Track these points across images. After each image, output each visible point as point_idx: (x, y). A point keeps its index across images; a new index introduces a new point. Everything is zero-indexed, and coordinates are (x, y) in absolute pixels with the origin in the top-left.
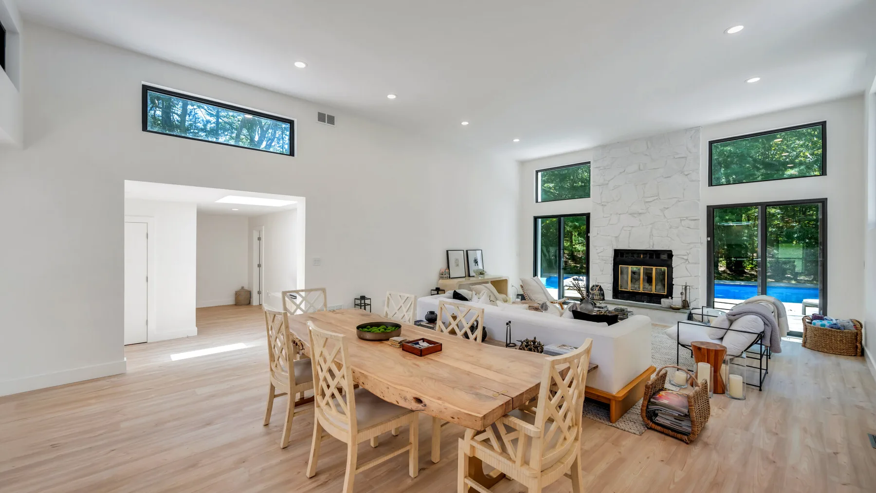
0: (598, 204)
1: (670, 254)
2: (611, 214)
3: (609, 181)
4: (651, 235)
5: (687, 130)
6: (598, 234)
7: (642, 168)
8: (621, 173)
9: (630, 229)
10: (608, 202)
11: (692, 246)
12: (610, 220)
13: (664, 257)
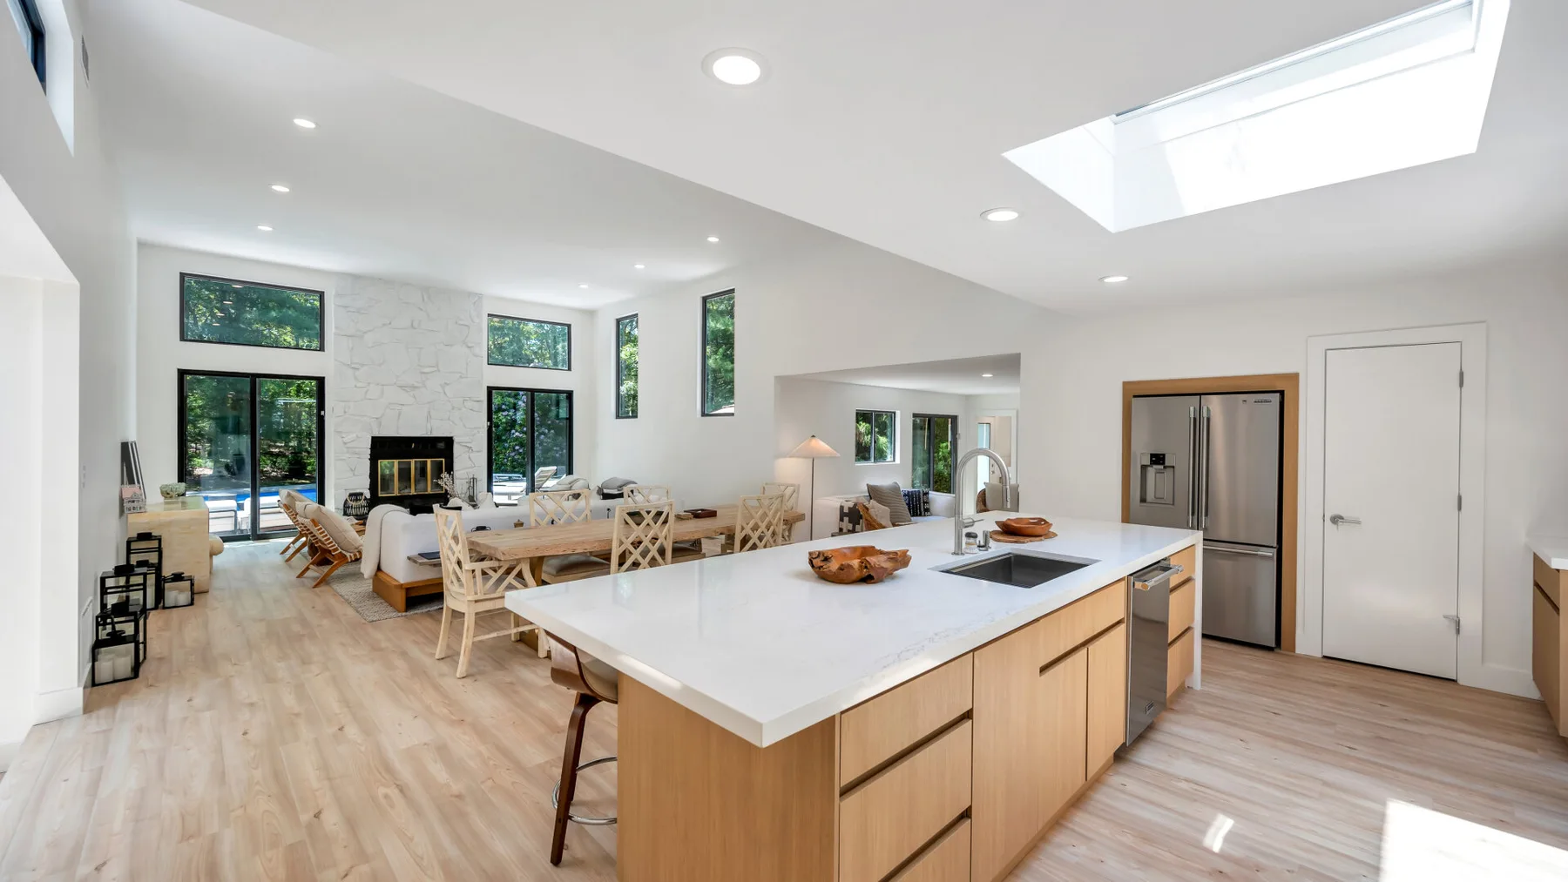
0: (344, 364)
1: (449, 441)
2: (369, 383)
3: (365, 333)
4: (429, 417)
5: (470, 294)
6: (345, 412)
7: (415, 324)
8: (384, 325)
9: (399, 407)
10: (363, 365)
11: (476, 431)
12: (366, 392)
13: (441, 445)
